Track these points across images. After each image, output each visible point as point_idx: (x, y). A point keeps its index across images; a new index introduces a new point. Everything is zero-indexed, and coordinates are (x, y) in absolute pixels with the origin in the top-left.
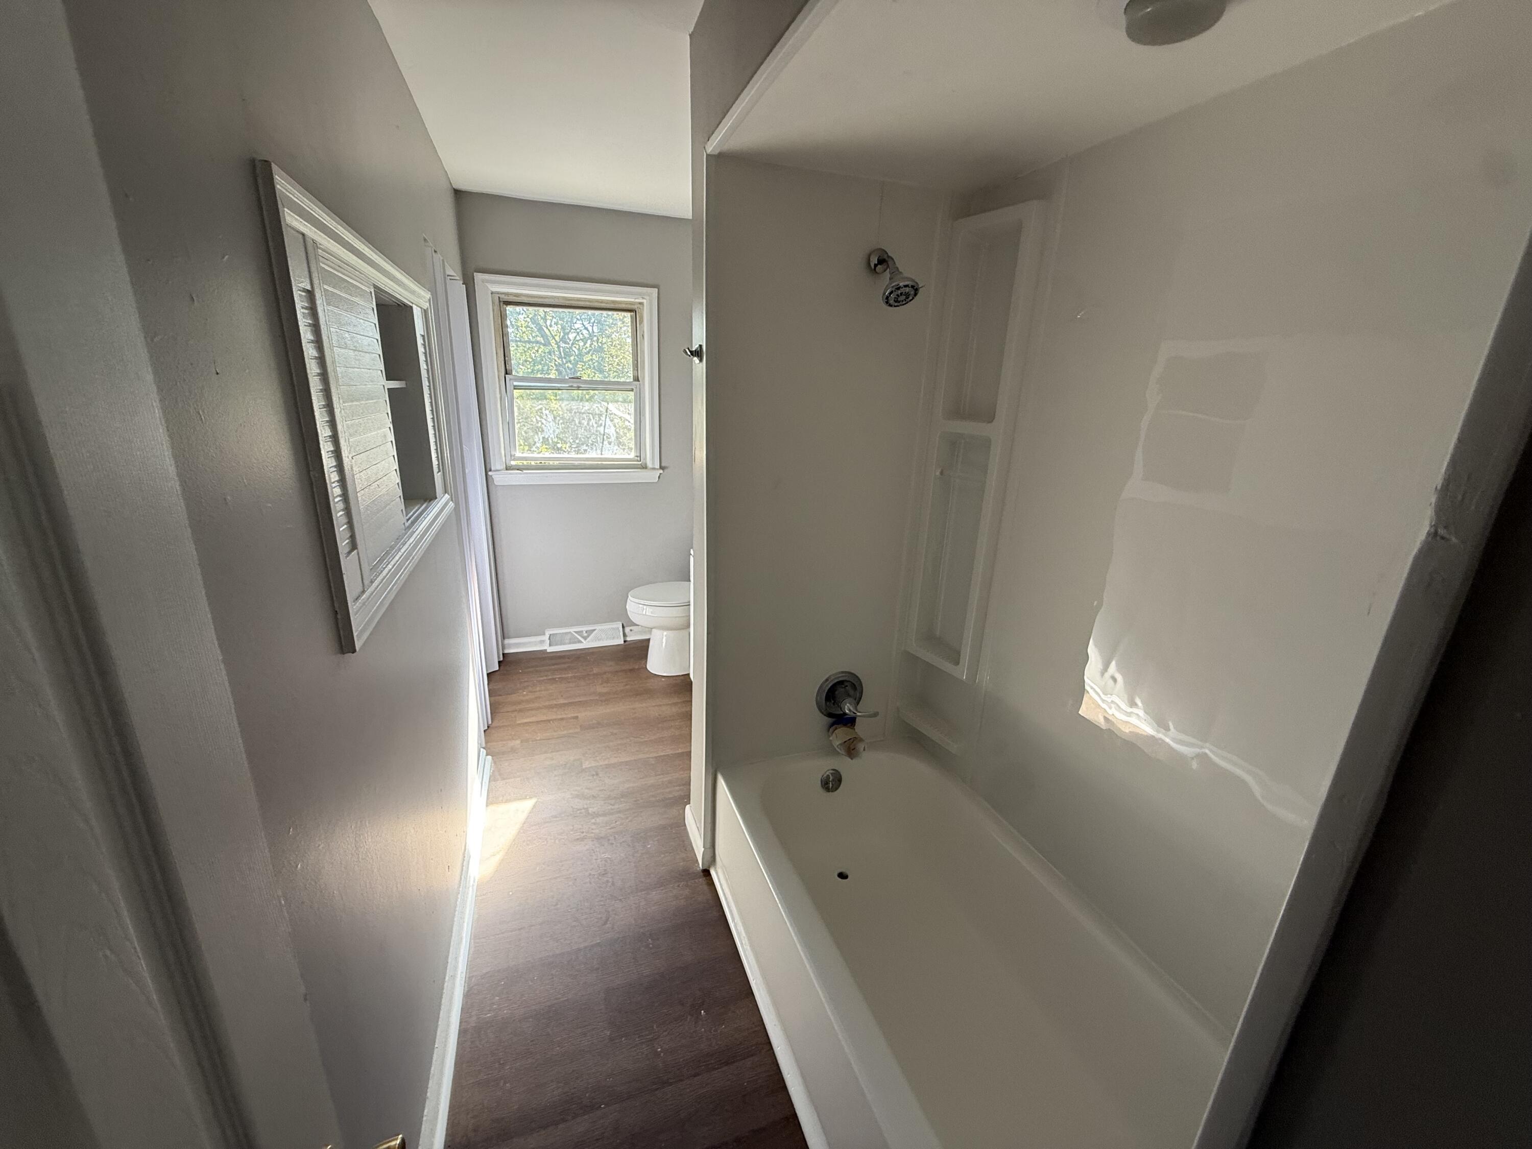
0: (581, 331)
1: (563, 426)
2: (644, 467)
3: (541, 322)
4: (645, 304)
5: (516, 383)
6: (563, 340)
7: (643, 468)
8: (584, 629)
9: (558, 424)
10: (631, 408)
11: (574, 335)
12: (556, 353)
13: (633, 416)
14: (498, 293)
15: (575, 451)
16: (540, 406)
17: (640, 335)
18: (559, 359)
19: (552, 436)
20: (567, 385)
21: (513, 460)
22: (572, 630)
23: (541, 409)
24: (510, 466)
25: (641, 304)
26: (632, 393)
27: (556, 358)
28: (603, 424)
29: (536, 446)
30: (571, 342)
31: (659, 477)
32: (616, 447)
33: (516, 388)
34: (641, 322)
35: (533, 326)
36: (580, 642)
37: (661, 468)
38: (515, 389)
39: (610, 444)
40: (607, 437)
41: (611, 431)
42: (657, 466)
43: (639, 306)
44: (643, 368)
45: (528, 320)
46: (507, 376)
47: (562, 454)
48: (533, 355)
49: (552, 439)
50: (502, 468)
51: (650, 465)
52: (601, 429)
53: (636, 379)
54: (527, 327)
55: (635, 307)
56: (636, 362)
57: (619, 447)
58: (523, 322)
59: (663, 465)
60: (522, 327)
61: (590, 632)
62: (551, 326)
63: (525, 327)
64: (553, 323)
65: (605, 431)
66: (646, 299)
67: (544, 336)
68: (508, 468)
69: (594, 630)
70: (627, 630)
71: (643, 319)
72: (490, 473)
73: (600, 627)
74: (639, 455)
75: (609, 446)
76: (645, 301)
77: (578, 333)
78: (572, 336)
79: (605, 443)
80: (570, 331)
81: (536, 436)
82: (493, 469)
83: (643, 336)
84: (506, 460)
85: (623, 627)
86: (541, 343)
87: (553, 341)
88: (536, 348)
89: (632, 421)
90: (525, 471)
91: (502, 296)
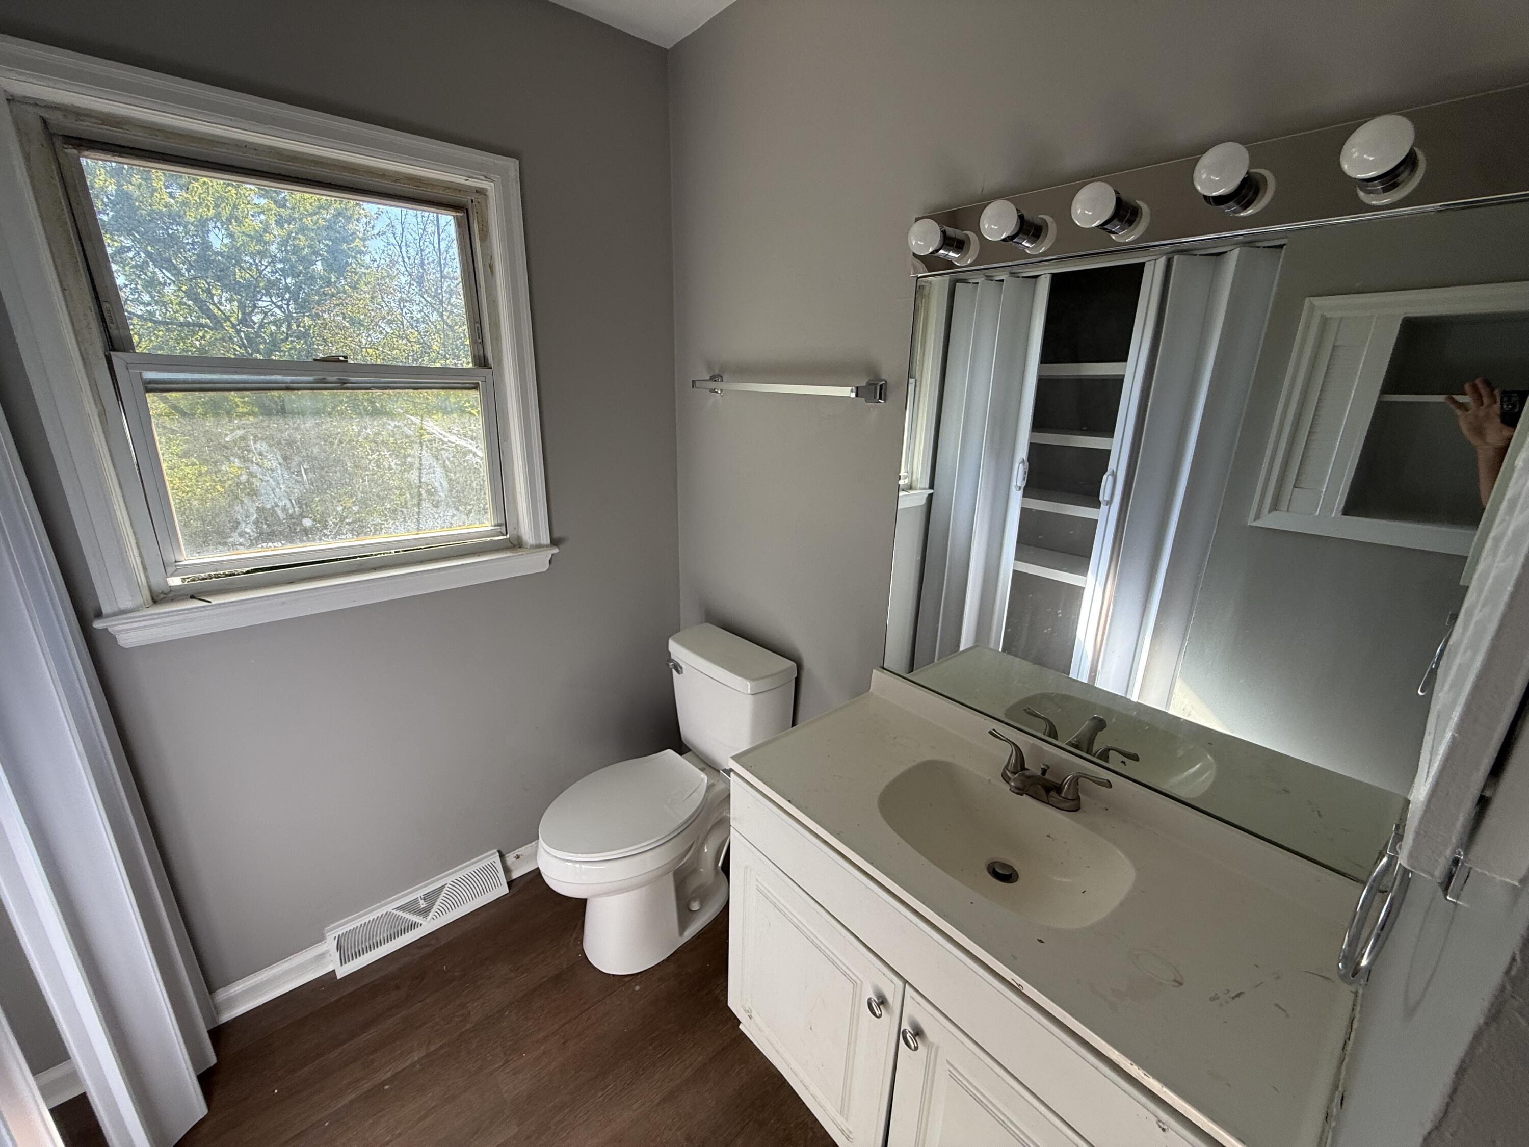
0: (270, 310)
1: (311, 475)
2: (516, 544)
3: (204, 296)
4: (491, 194)
5: (149, 375)
6: (244, 321)
7: (514, 546)
8: (418, 893)
9: (299, 471)
10: (477, 426)
11: (260, 316)
12: (236, 339)
13: (482, 444)
14: (36, 103)
15: (352, 531)
16: (240, 433)
17: (484, 265)
18: (240, 348)
19: (285, 502)
20: (311, 378)
21: (172, 575)
22: (390, 907)
23: (243, 438)
24: (166, 590)
25: (481, 192)
26: (475, 394)
27: (235, 347)
28: (417, 465)
29: (239, 531)
30: (257, 325)
31: (550, 561)
32: (451, 511)
33: (152, 387)
34: (485, 234)
35: (190, 303)
36: (414, 926)
37: (554, 542)
38: (148, 390)
39: (437, 507)
40: (428, 492)
41: (438, 479)
42: (545, 539)
43: (474, 197)
44: (497, 338)
45: (181, 294)
46: (113, 354)
47: (318, 542)
48: (197, 343)
49: (284, 509)
50: (140, 601)
51: (528, 536)
52: (413, 476)
53: (482, 362)
54: (180, 304)
55: (466, 199)
56: (478, 325)
57: (458, 509)
58: (173, 298)
59: (556, 535)
60: (172, 303)
61: (431, 898)
62: (221, 304)
63: (177, 304)
64: (223, 299)
65: (423, 480)
66: (493, 181)
67: (211, 316)
68: (159, 597)
69: (444, 886)
70: (510, 859)
71: (487, 227)
72: (98, 625)
73: (453, 878)
74: (504, 522)
75: (435, 509)
76: (488, 186)
77: (266, 314)
78: (257, 318)
79: (424, 504)
80: (253, 311)
81: (238, 508)
82: (106, 609)
83: (491, 267)
84: (147, 577)
85: (502, 856)
86: (209, 327)
87: (228, 323)
88: (201, 334)
89: (481, 453)
90: (215, 600)
91: (55, 118)
